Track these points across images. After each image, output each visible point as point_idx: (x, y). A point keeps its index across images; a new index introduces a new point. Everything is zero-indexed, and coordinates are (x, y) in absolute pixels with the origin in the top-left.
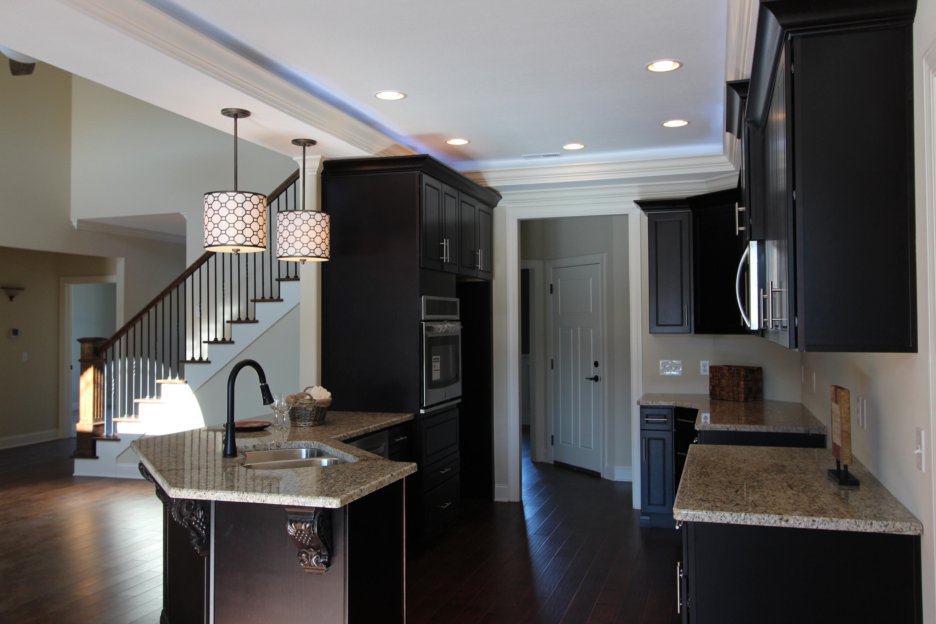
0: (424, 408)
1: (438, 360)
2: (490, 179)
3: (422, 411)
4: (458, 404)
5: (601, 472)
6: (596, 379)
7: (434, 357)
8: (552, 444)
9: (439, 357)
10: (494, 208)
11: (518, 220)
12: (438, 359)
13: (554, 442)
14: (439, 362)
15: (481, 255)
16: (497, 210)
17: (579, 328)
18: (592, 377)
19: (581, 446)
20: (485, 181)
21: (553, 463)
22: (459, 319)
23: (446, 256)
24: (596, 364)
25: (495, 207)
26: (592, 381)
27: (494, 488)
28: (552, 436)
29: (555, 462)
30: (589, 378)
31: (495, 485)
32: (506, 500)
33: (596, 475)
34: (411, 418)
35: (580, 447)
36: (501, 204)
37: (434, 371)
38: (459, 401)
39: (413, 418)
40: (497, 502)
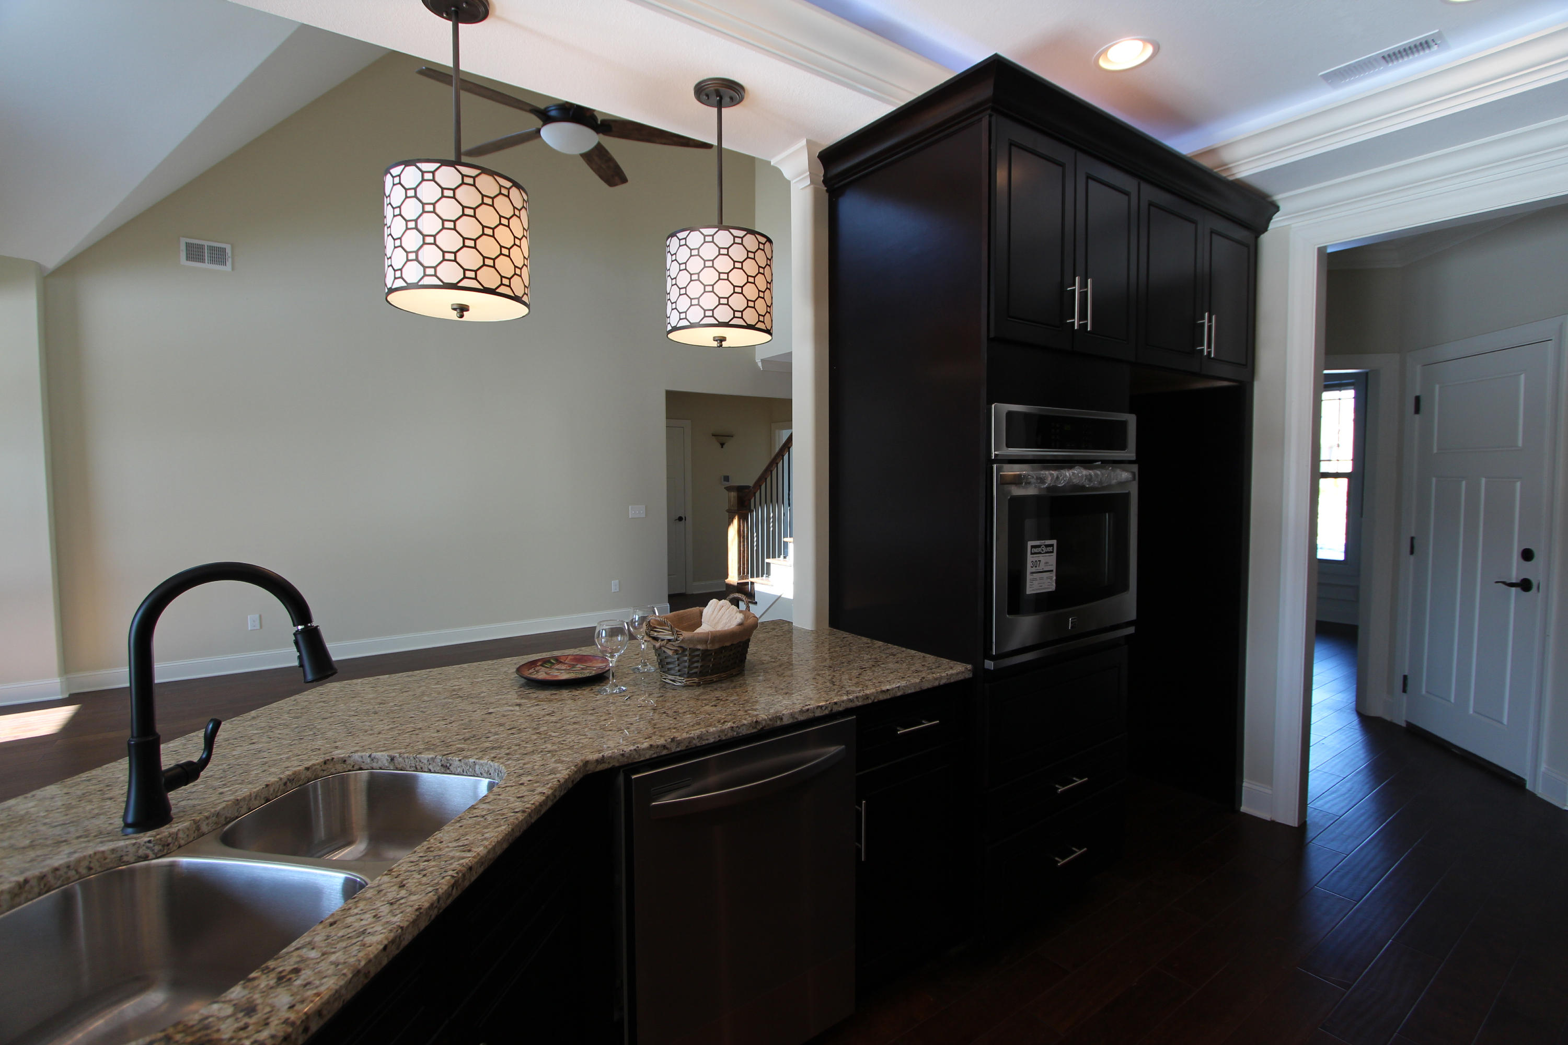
0: (992, 658)
1: (1050, 549)
2: (1238, 161)
3: (989, 665)
4: (1128, 637)
5: (1527, 778)
6: (1525, 585)
7: (1030, 543)
8: (1404, 691)
9: (1054, 542)
10: (1262, 236)
11: (1321, 251)
12: (1052, 545)
13: (1409, 688)
14: (1055, 554)
15: (1210, 328)
16: (1267, 240)
17: (1483, 480)
18: (1514, 581)
19: (1474, 711)
20: (1229, 169)
21: (1404, 724)
22: (1134, 458)
23: (1083, 316)
24: (1527, 555)
25: (1263, 232)
26: (1513, 589)
27: (1241, 786)
28: (1405, 677)
29: (1408, 724)
30: (1504, 583)
31: (1242, 782)
32: (1265, 815)
33: (1515, 783)
34: (961, 677)
35: (1471, 712)
36: (1276, 222)
37: (1032, 573)
38: (1131, 630)
39: (969, 675)
40: (1245, 814)
